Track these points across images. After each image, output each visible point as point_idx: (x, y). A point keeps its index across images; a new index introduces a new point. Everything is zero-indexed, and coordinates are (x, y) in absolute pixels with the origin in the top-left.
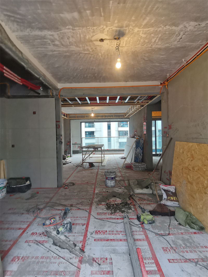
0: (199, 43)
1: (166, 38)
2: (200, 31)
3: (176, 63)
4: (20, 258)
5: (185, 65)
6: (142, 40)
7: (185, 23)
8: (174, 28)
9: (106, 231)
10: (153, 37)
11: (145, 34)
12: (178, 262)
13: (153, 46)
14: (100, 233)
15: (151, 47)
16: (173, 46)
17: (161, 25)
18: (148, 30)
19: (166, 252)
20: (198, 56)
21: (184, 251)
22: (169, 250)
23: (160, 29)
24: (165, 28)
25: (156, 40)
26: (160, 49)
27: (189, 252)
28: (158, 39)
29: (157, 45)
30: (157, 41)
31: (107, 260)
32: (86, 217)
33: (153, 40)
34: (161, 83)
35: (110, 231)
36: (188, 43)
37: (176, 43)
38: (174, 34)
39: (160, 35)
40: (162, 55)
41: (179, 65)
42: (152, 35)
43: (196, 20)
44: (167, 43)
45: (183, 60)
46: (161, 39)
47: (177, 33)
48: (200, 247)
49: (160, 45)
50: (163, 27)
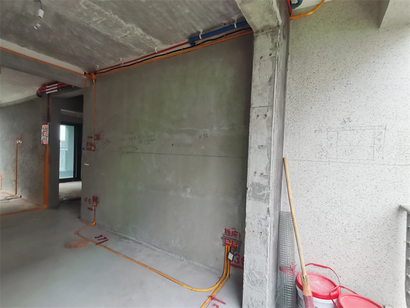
0: (141, 51)
1: (111, 26)
2: (145, 41)
3: (111, 58)
5: (122, 65)
6: (79, 10)
7: (134, 25)
8: (122, 21)
10: (96, 16)
11: (87, 6)
13: (92, 25)
15: (88, 24)
16: (115, 39)
17: (111, 11)
18: (93, 6)
20: (137, 62)
23: (107, 13)
24: (113, 16)
25: (98, 21)
26: (98, 33)
28: (100, 21)
29: (96, 26)
30: (98, 23)
33: (94, 19)
34: (85, 73)
36: (131, 45)
37: (119, 37)
38: (121, 28)
39: (104, 19)
40: (99, 41)
41: (114, 62)
42: (96, 13)
43: (144, 29)
44: (109, 32)
45: (121, 59)
46: (104, 23)
47: (124, 29)
49: (100, 29)
50: (111, 13)
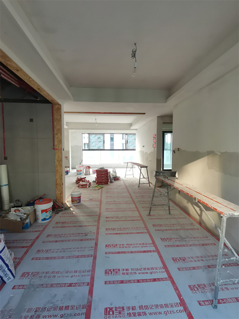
4: (30, 273)
9: (117, 245)
12: (187, 270)
14: (111, 247)
19: (176, 262)
21: (193, 261)
22: (179, 260)
27: (197, 261)
31: (119, 271)
32: (95, 233)
35: (120, 245)
48: (207, 257)
